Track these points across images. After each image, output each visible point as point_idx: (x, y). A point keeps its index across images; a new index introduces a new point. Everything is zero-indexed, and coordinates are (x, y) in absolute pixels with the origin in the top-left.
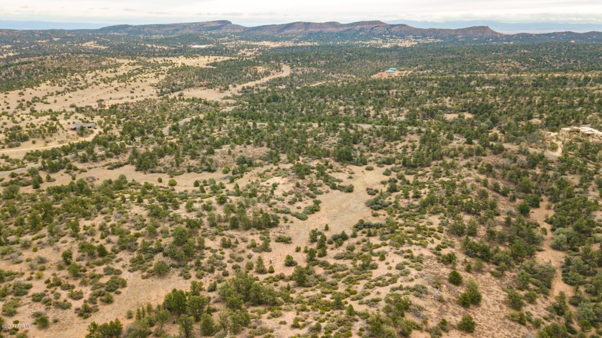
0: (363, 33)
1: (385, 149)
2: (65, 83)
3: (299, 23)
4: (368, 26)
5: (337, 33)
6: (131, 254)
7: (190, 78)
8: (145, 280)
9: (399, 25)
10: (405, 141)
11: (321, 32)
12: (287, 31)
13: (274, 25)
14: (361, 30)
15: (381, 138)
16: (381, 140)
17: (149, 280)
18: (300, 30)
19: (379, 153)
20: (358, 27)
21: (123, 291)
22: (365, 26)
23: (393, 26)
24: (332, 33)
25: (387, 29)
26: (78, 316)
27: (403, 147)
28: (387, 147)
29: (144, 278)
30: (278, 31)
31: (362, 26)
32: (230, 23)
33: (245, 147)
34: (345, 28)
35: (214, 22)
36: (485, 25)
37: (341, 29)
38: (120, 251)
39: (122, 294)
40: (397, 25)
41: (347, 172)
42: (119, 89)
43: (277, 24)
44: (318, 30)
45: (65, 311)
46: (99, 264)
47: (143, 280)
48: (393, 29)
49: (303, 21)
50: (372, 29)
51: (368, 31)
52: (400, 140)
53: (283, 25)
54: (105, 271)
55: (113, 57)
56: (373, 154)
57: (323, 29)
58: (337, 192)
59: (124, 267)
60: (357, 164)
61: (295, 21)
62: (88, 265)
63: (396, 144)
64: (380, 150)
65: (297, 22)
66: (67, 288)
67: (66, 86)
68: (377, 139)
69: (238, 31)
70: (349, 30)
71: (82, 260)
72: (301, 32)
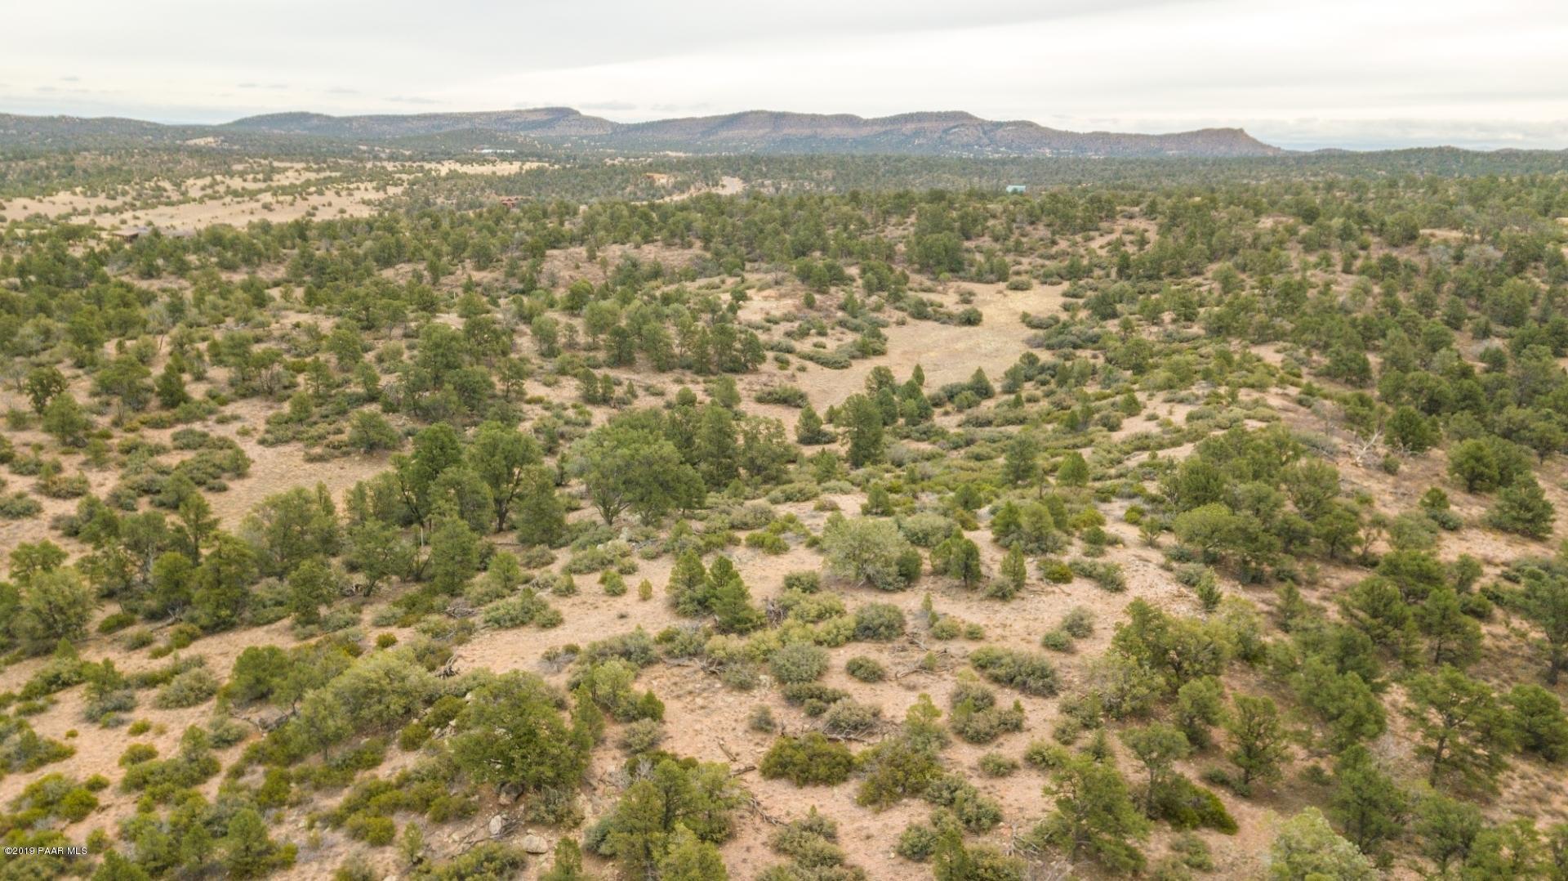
0: (922, 141)
1: (1054, 250)
2: (125, 193)
3: (757, 113)
4: (934, 124)
5: (855, 140)
6: (271, 408)
7: (473, 193)
8: (317, 466)
9: (1015, 123)
10: (1111, 232)
11: (815, 136)
12: (724, 134)
13: (693, 120)
14: (917, 133)
15: (1041, 227)
16: (1042, 231)
17: (328, 466)
18: (761, 132)
19: (1041, 256)
20: (909, 128)
21: (236, 486)
22: (926, 125)
23: (999, 125)
24: (845, 141)
25: (985, 133)
26: (61, 536)
27: (1109, 244)
28: (1063, 244)
29: (311, 459)
30: (703, 133)
31: (920, 125)
32: (577, 113)
33: (638, 247)
34: (877, 129)
35: (535, 111)
36: (1236, 127)
37: (865, 131)
38: (233, 400)
39: (232, 494)
40: (1009, 124)
41: (951, 292)
42: (275, 206)
43: (699, 115)
44: (807, 132)
45: (15, 523)
46: (158, 425)
47: (308, 466)
48: (1000, 133)
49: (769, 109)
50: (946, 131)
51: (936, 136)
52: (1097, 229)
53: (716, 118)
54: (175, 439)
55: (265, 158)
56: (1025, 261)
57: (819, 130)
58: (929, 324)
59: (244, 433)
60: (979, 278)
61: (748, 109)
62: (116, 424)
63: (1089, 239)
64: (1042, 251)
65: (752, 112)
66: (31, 467)
67: (128, 199)
68: (1029, 228)
69: (597, 132)
70: (885, 133)
71: (100, 413)
72: (762, 137)
